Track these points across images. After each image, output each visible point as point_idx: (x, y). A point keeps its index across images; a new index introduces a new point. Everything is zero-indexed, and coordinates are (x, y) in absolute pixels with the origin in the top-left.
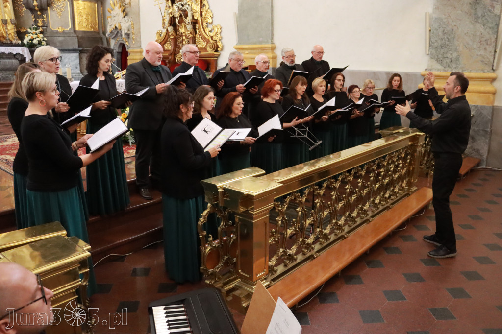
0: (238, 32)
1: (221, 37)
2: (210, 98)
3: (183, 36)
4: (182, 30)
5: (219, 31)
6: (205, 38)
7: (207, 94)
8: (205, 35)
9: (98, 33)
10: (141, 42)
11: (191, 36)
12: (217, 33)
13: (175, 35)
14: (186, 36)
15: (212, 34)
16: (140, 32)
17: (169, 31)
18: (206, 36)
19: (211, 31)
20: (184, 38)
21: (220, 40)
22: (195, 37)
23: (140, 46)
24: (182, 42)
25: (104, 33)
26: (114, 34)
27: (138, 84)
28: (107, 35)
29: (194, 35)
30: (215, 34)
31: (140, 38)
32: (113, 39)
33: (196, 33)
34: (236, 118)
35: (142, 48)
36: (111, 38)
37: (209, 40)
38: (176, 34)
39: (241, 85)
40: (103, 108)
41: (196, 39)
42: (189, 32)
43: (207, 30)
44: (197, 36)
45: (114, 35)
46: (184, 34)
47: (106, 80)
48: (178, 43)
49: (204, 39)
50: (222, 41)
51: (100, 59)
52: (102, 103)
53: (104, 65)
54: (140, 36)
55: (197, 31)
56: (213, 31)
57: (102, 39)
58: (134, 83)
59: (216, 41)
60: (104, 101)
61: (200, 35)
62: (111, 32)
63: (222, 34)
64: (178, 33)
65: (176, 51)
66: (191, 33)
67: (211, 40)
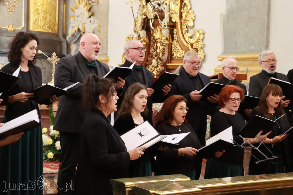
0: (224, 39)
1: (203, 45)
2: (142, 97)
3: (158, 42)
4: (157, 35)
5: (202, 37)
6: (184, 45)
7: (138, 92)
8: (184, 42)
9: (57, 35)
10: (107, 48)
11: (167, 42)
12: (199, 39)
13: (147, 41)
14: (161, 42)
15: (192, 41)
16: (107, 36)
17: (141, 36)
18: (185, 44)
19: (191, 37)
20: (159, 45)
21: (202, 48)
22: (172, 44)
23: (106, 54)
24: (156, 50)
25: (65, 36)
26: (76, 37)
27: (68, 80)
28: (67, 39)
29: (171, 42)
30: (196, 40)
31: (107, 44)
32: (75, 43)
33: (173, 39)
34: (178, 127)
35: (108, 57)
36: (73, 42)
37: (188, 48)
38: (150, 40)
39: (196, 92)
40: (23, 101)
41: (173, 46)
42: (165, 38)
43: (187, 36)
44: (175, 42)
45: (76, 39)
46: (159, 41)
47: (29, 72)
48: (151, 51)
49: (182, 46)
50: (205, 49)
51: (23, 45)
52: (22, 96)
53: (28, 52)
54: (107, 41)
55: (175, 36)
56: (194, 37)
57: (61, 42)
58: (64, 78)
59: (197, 49)
60: (24, 93)
61: (177, 42)
62: (73, 35)
63: (205, 41)
64: (152, 38)
65: (148, 61)
66: (166, 39)
67: (190, 48)
